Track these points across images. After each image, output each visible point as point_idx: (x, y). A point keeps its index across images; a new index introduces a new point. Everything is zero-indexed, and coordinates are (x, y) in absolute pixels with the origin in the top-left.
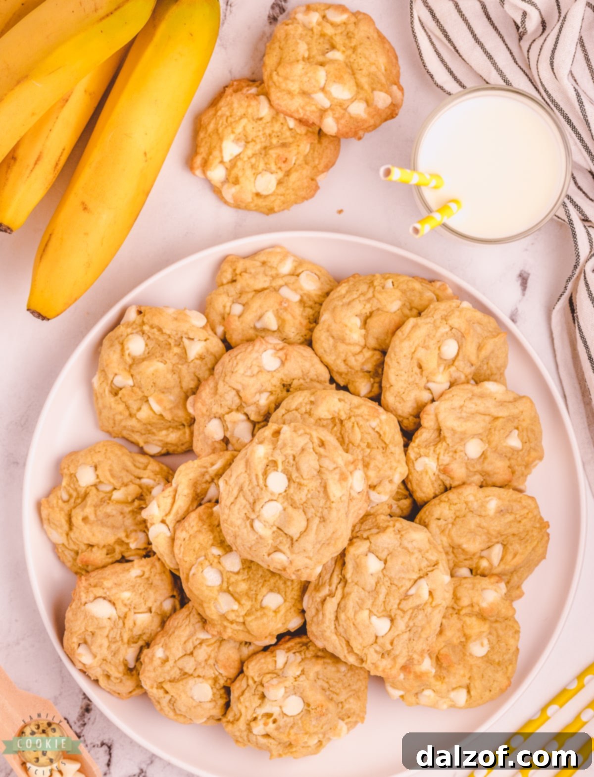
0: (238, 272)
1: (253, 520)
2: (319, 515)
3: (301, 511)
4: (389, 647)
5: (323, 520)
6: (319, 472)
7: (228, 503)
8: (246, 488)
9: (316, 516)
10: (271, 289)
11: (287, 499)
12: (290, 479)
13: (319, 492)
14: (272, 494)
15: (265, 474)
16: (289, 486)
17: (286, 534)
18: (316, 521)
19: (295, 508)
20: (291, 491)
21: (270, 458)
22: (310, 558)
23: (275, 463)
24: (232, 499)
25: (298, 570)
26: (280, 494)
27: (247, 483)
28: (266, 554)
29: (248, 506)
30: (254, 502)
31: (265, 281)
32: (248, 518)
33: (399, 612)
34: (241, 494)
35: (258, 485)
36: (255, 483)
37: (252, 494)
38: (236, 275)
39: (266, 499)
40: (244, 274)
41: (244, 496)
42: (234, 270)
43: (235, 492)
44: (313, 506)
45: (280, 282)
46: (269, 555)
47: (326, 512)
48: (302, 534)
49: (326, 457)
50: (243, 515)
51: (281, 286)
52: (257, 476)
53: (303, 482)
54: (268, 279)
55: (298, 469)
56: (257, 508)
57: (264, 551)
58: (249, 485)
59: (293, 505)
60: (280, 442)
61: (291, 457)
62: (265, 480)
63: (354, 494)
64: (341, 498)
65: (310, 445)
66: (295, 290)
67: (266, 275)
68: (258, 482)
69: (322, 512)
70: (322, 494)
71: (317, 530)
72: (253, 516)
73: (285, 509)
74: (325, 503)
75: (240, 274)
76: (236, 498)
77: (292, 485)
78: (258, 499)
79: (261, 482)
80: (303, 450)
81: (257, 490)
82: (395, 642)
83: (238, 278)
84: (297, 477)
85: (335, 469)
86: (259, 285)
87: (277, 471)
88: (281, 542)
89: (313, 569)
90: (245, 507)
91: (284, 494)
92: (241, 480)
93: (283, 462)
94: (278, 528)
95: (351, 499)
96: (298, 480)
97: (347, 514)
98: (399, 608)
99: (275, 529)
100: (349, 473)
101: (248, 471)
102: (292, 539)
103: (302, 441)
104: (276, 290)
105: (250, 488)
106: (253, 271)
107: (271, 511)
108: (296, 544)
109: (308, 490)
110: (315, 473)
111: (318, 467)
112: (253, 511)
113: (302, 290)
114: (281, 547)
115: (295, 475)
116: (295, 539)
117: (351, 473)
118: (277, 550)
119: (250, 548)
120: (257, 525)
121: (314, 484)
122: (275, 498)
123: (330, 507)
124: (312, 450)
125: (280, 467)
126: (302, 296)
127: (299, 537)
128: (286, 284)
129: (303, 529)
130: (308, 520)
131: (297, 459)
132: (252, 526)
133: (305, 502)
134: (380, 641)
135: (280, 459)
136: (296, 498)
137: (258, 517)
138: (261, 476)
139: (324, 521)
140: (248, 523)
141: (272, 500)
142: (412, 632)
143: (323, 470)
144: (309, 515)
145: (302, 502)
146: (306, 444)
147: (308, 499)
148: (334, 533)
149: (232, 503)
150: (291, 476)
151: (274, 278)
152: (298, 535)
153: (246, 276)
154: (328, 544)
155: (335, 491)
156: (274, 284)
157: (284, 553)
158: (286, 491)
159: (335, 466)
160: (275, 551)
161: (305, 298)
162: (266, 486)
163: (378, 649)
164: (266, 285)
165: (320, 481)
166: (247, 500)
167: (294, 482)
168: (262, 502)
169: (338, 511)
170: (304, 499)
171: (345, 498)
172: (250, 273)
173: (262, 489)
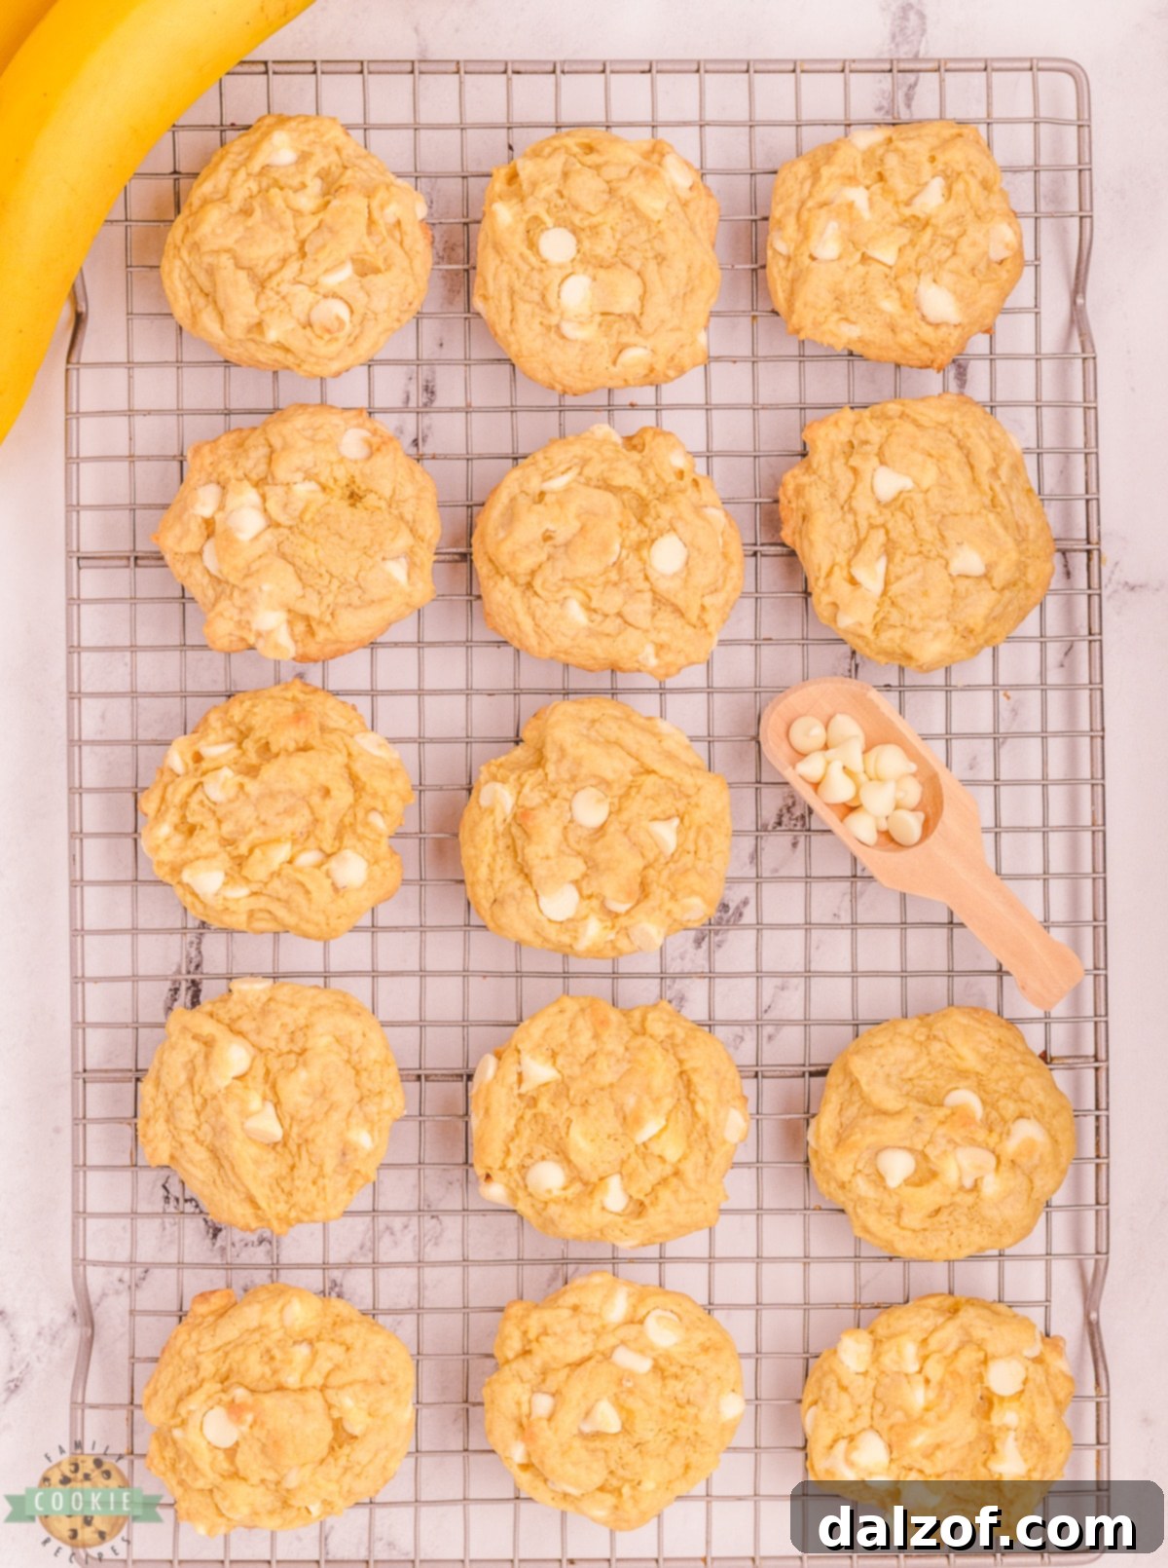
0: (532, 1335)
1: (558, 327)
2: (650, 254)
3: (620, 266)
4: (855, 461)
5: (661, 259)
6: (611, 191)
7: (506, 325)
8: (518, 285)
9: (646, 259)
10: (599, 1357)
11: (589, 262)
12: (575, 231)
13: (629, 220)
14: (561, 267)
15: (532, 245)
16: (579, 241)
17: (620, 315)
18: (652, 266)
19: (608, 267)
20: (587, 244)
21: (526, 217)
22: (679, 329)
23: (536, 219)
24: (507, 316)
25: (672, 358)
26: (573, 260)
27: (514, 276)
28: (610, 365)
29: (537, 310)
30: (543, 297)
31: (584, 1344)
32: (549, 328)
33: (879, 520)
34: (516, 298)
35: (533, 269)
36: (525, 268)
37: (532, 288)
38: (530, 1341)
39: (557, 281)
40: (543, 1339)
41: (522, 299)
42: (525, 1333)
43: (506, 303)
44: (634, 248)
45: (612, 1340)
46: (614, 363)
47: (657, 243)
48: (643, 298)
49: (606, 163)
50: (537, 328)
51: (614, 1348)
52: (521, 255)
53: (595, 220)
54: (588, 1339)
55: (576, 208)
56: (552, 300)
57: (604, 361)
58: (519, 277)
59: (602, 265)
60: (525, 186)
61: (555, 196)
62: (537, 253)
63: (685, 194)
64: (667, 209)
65: (572, 160)
66: (642, 1352)
67: (584, 1333)
68: (529, 264)
69: (652, 248)
70: (635, 222)
71: (661, 279)
72: (554, 320)
73: (594, 279)
74: (649, 231)
75: (537, 1340)
76: (513, 310)
77: (583, 236)
78: (546, 288)
79: (533, 260)
80: (566, 175)
81: (535, 276)
82: (850, 475)
83: (534, 1346)
84: (582, 220)
85: (631, 172)
86: (576, 1354)
87: (547, 229)
88: (620, 333)
89: (693, 342)
90: (533, 315)
91: (579, 257)
92: (504, 280)
93: (548, 211)
94: (604, 314)
95: (685, 204)
96: (586, 223)
97: (692, 229)
98: (884, 526)
99: (598, 319)
100: (656, 167)
101: (506, 258)
102: (634, 318)
103: (555, 165)
104: (607, 1356)
105: (522, 280)
106: (558, 1329)
107: (577, 293)
108: (644, 321)
109: (612, 228)
110: (606, 197)
111: (604, 186)
112: (549, 311)
113: (652, 1348)
114: (625, 339)
115: (577, 218)
116: (637, 313)
117: (660, 164)
118: (621, 349)
119: (581, 371)
120: (568, 329)
121: (614, 214)
122: (569, 270)
123: (660, 233)
124: (579, 166)
125: (549, 221)
126: (655, 1360)
127: (643, 306)
128: (623, 1343)
129: (640, 291)
130: (639, 274)
131: (565, 193)
132: (563, 337)
133: (618, 250)
134: (875, 461)
135: (539, 210)
136: (600, 250)
137: (562, 314)
138: (528, 253)
139: (664, 259)
140: (553, 335)
141: (567, 277)
142: (838, 508)
143: (614, 185)
144: (637, 265)
145: (613, 253)
146: (565, 164)
147: (620, 242)
148: (689, 267)
149: (511, 322)
150: (572, 223)
151: (598, 1334)
152: (638, 304)
153: (548, 1341)
154: (692, 291)
155: (653, 204)
156: (601, 1347)
157: (635, 345)
158: (578, 251)
159: (628, 169)
160: (620, 352)
161: (662, 1362)
162: (544, 261)
163: (867, 448)
164: (587, 1351)
165: (620, 204)
166: (530, 302)
167: (583, 230)
168: (554, 288)
169: (675, 230)
170: (614, 246)
171: (675, 207)
172: (555, 1334)
173: (541, 270)
